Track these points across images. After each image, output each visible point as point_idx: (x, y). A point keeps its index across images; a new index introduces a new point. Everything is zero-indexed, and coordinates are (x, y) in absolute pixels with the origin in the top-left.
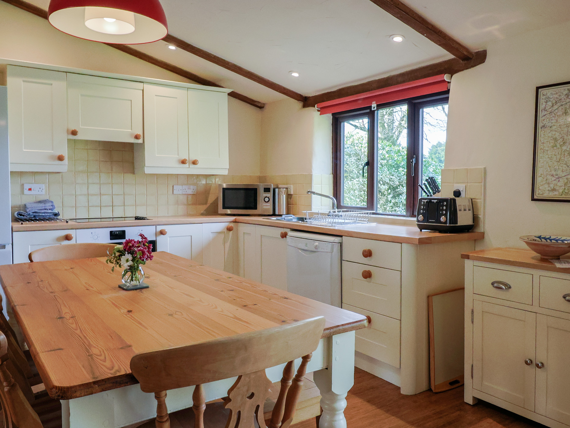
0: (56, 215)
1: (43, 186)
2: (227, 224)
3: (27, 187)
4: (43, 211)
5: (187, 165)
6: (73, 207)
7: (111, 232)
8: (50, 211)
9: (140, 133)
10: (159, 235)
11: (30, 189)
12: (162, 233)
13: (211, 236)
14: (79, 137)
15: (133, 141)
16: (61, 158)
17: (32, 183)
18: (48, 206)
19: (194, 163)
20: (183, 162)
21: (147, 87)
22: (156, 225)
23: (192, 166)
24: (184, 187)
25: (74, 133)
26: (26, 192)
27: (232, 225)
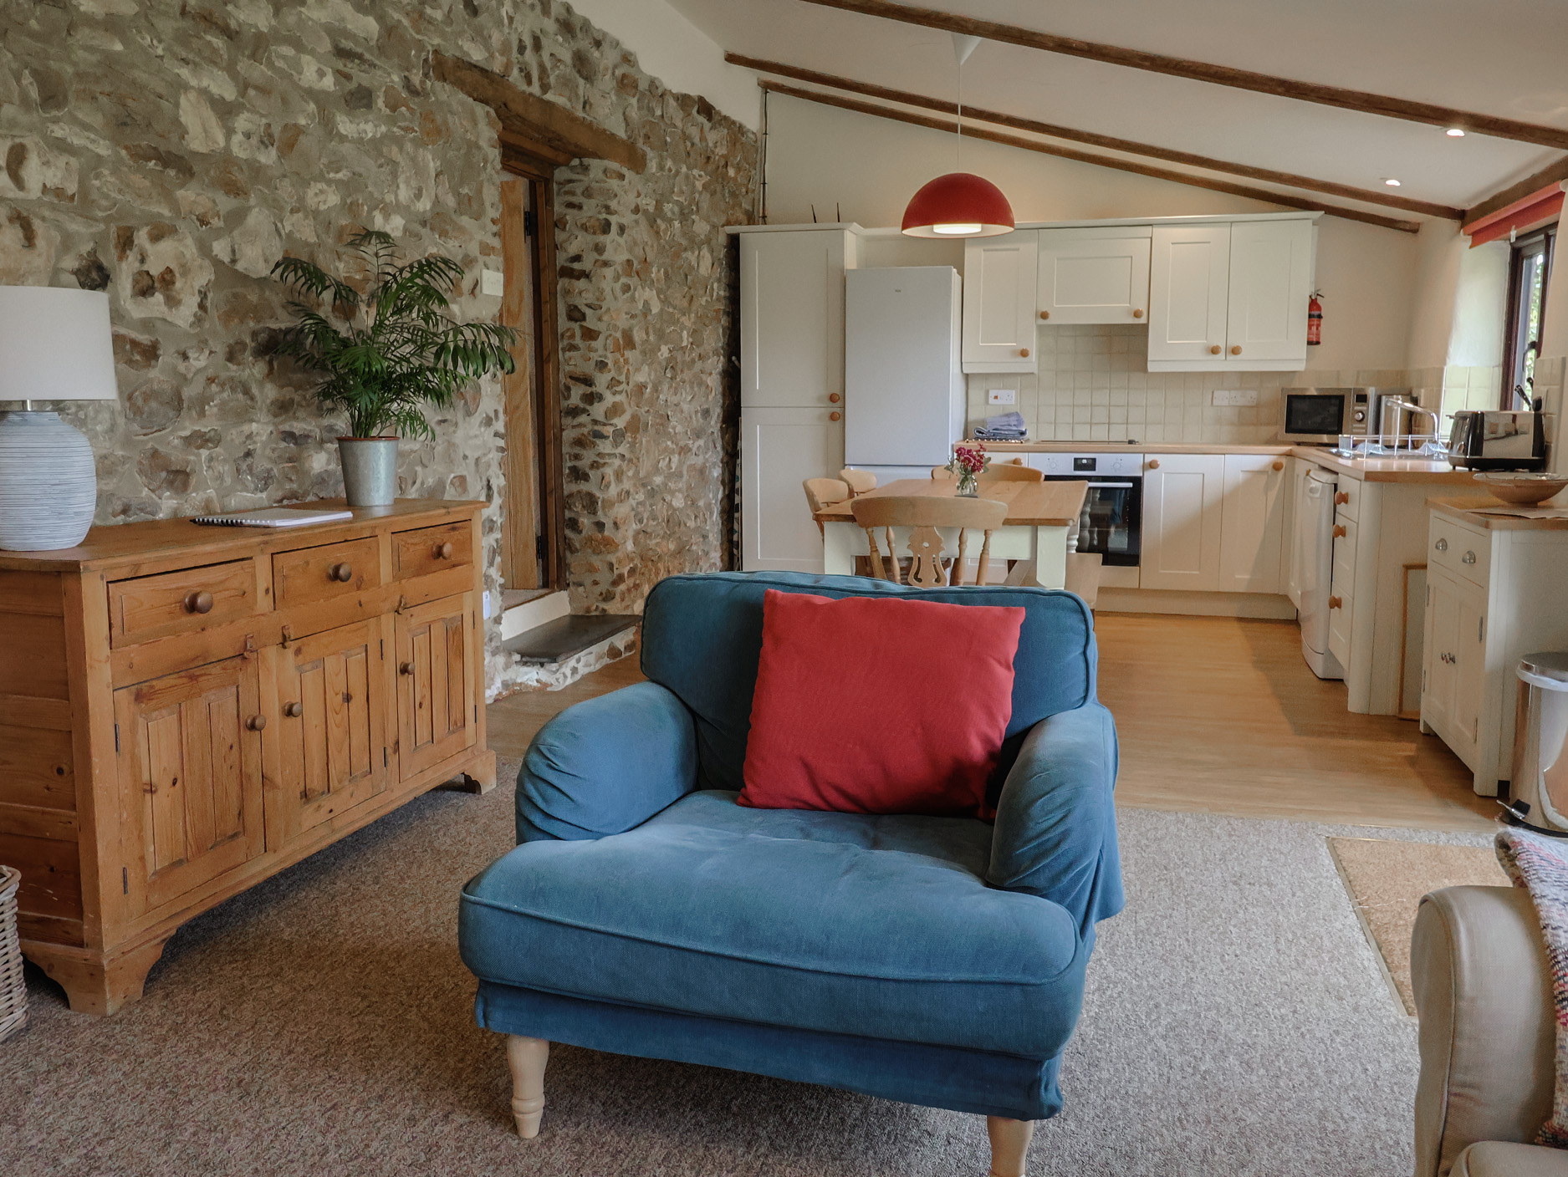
0: (1023, 433)
1: (1013, 393)
2: (1273, 458)
3: (992, 393)
4: (1005, 428)
5: (1221, 356)
6: (1051, 423)
7: (1076, 460)
8: (1015, 428)
9: (1143, 308)
10: (1147, 469)
11: (996, 397)
12: (1152, 465)
13: (1241, 477)
14: (1051, 321)
15: (1131, 321)
16: (1024, 354)
17: (1000, 389)
18: (1013, 420)
19: (1235, 351)
20: (1214, 351)
21: (1158, 232)
22: (1144, 453)
23: (1231, 357)
24: (1233, 393)
25: (1044, 316)
26: (991, 401)
27: (1284, 460)
